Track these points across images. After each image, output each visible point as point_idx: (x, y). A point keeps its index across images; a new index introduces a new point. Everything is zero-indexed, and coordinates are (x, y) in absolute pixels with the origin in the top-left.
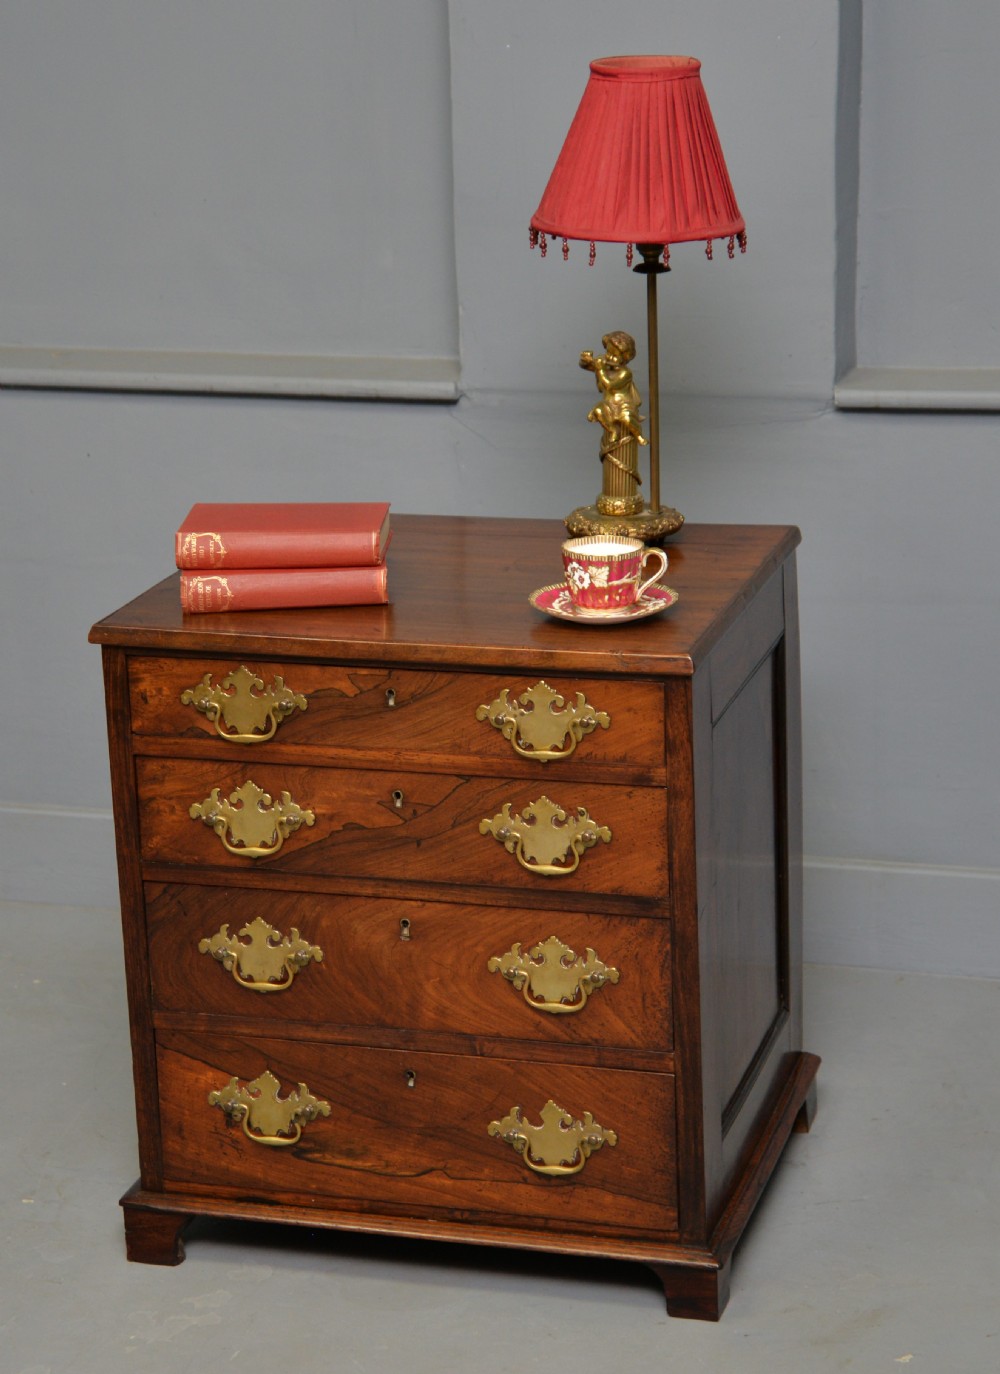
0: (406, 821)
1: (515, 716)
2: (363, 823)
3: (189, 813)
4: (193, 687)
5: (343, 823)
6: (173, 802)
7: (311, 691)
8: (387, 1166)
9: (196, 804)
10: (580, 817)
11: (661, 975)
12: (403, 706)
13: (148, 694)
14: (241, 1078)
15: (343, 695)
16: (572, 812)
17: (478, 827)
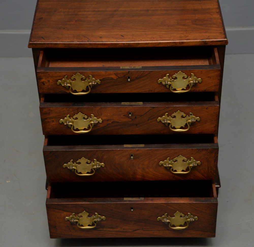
0: (133, 120)
1: (171, 82)
2: (118, 121)
3: (59, 122)
4: (61, 80)
5: (112, 122)
6: (53, 119)
7: (102, 78)
8: (124, 230)
9: (61, 120)
10: (190, 115)
11: (214, 162)
12: (133, 81)
13: (45, 82)
14: (75, 213)
15: (112, 79)
16: (188, 114)
17: (157, 120)
